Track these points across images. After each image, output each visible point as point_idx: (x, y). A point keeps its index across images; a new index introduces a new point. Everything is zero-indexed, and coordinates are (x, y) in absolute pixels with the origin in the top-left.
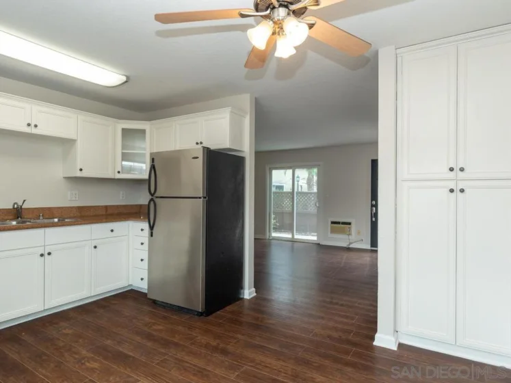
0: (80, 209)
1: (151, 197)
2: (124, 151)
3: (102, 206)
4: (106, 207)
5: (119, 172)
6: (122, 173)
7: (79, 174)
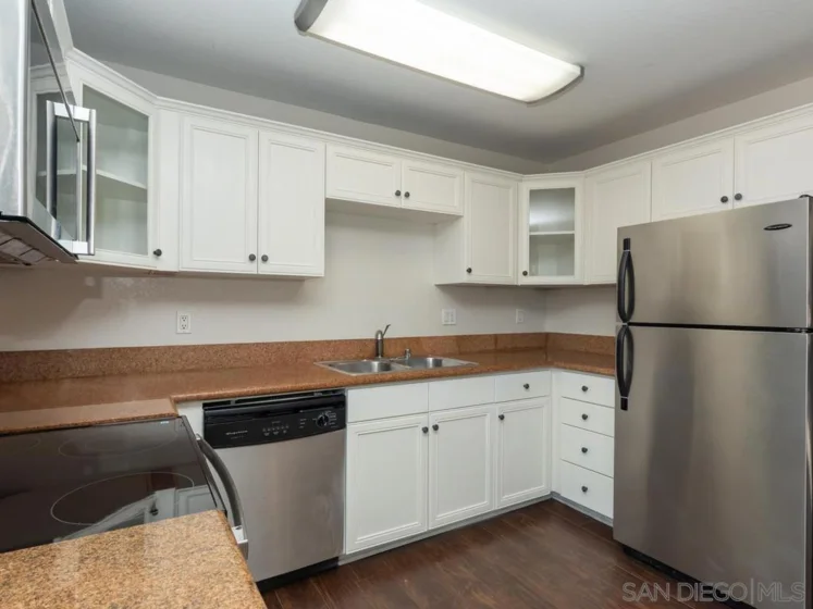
0: (460, 339)
1: (621, 324)
2: (533, 234)
3: (490, 336)
4: (496, 337)
5: (525, 273)
6: (532, 275)
7: (465, 279)
